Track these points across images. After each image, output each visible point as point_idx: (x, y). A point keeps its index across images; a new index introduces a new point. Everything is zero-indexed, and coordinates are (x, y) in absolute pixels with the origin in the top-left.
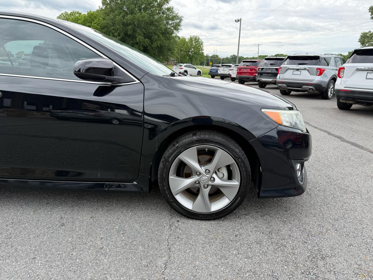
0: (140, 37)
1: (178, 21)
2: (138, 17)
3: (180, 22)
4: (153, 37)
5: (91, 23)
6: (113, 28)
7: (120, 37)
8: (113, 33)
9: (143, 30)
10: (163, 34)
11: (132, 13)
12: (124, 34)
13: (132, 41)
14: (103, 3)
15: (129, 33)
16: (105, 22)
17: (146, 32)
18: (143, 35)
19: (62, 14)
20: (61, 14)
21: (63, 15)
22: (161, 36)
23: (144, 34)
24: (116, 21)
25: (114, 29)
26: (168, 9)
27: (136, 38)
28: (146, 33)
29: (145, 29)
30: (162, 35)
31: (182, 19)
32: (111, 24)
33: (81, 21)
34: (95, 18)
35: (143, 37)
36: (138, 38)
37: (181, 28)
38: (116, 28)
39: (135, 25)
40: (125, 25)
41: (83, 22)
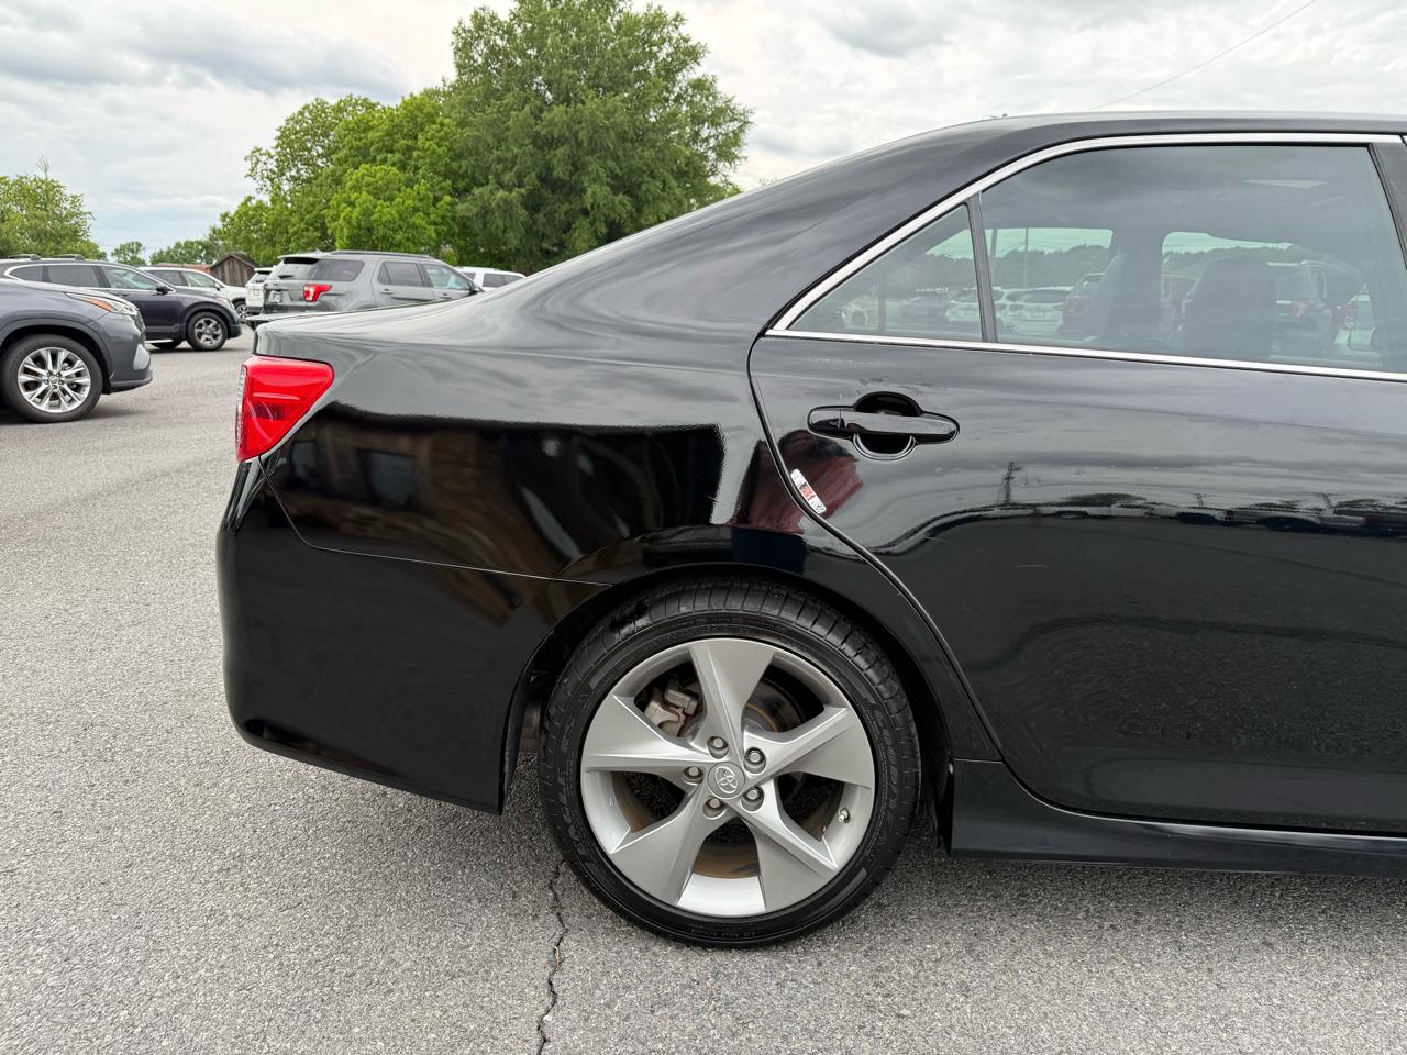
0: (598, 190)
1: (734, 126)
2: (592, 114)
3: (741, 129)
4: (644, 187)
5: (416, 138)
6: (498, 156)
7: (523, 190)
8: (497, 175)
9: (611, 164)
10: (681, 175)
11: (567, 101)
12: (539, 177)
13: (566, 206)
14: (459, 66)
15: (559, 172)
16: (468, 136)
17: (621, 170)
18: (609, 180)
19: (306, 107)
20: (304, 109)
21: (310, 112)
22: (673, 183)
23: (614, 176)
24: (508, 129)
25: (499, 160)
26: (699, 85)
27: (583, 191)
28: (620, 173)
29: (616, 159)
30: (677, 178)
31: (750, 119)
32: (490, 139)
33: (378, 134)
34: (431, 119)
35: (608, 189)
36: (589, 191)
37: (744, 154)
38: (509, 156)
39: (579, 145)
40: (545, 143)
41: (387, 135)
